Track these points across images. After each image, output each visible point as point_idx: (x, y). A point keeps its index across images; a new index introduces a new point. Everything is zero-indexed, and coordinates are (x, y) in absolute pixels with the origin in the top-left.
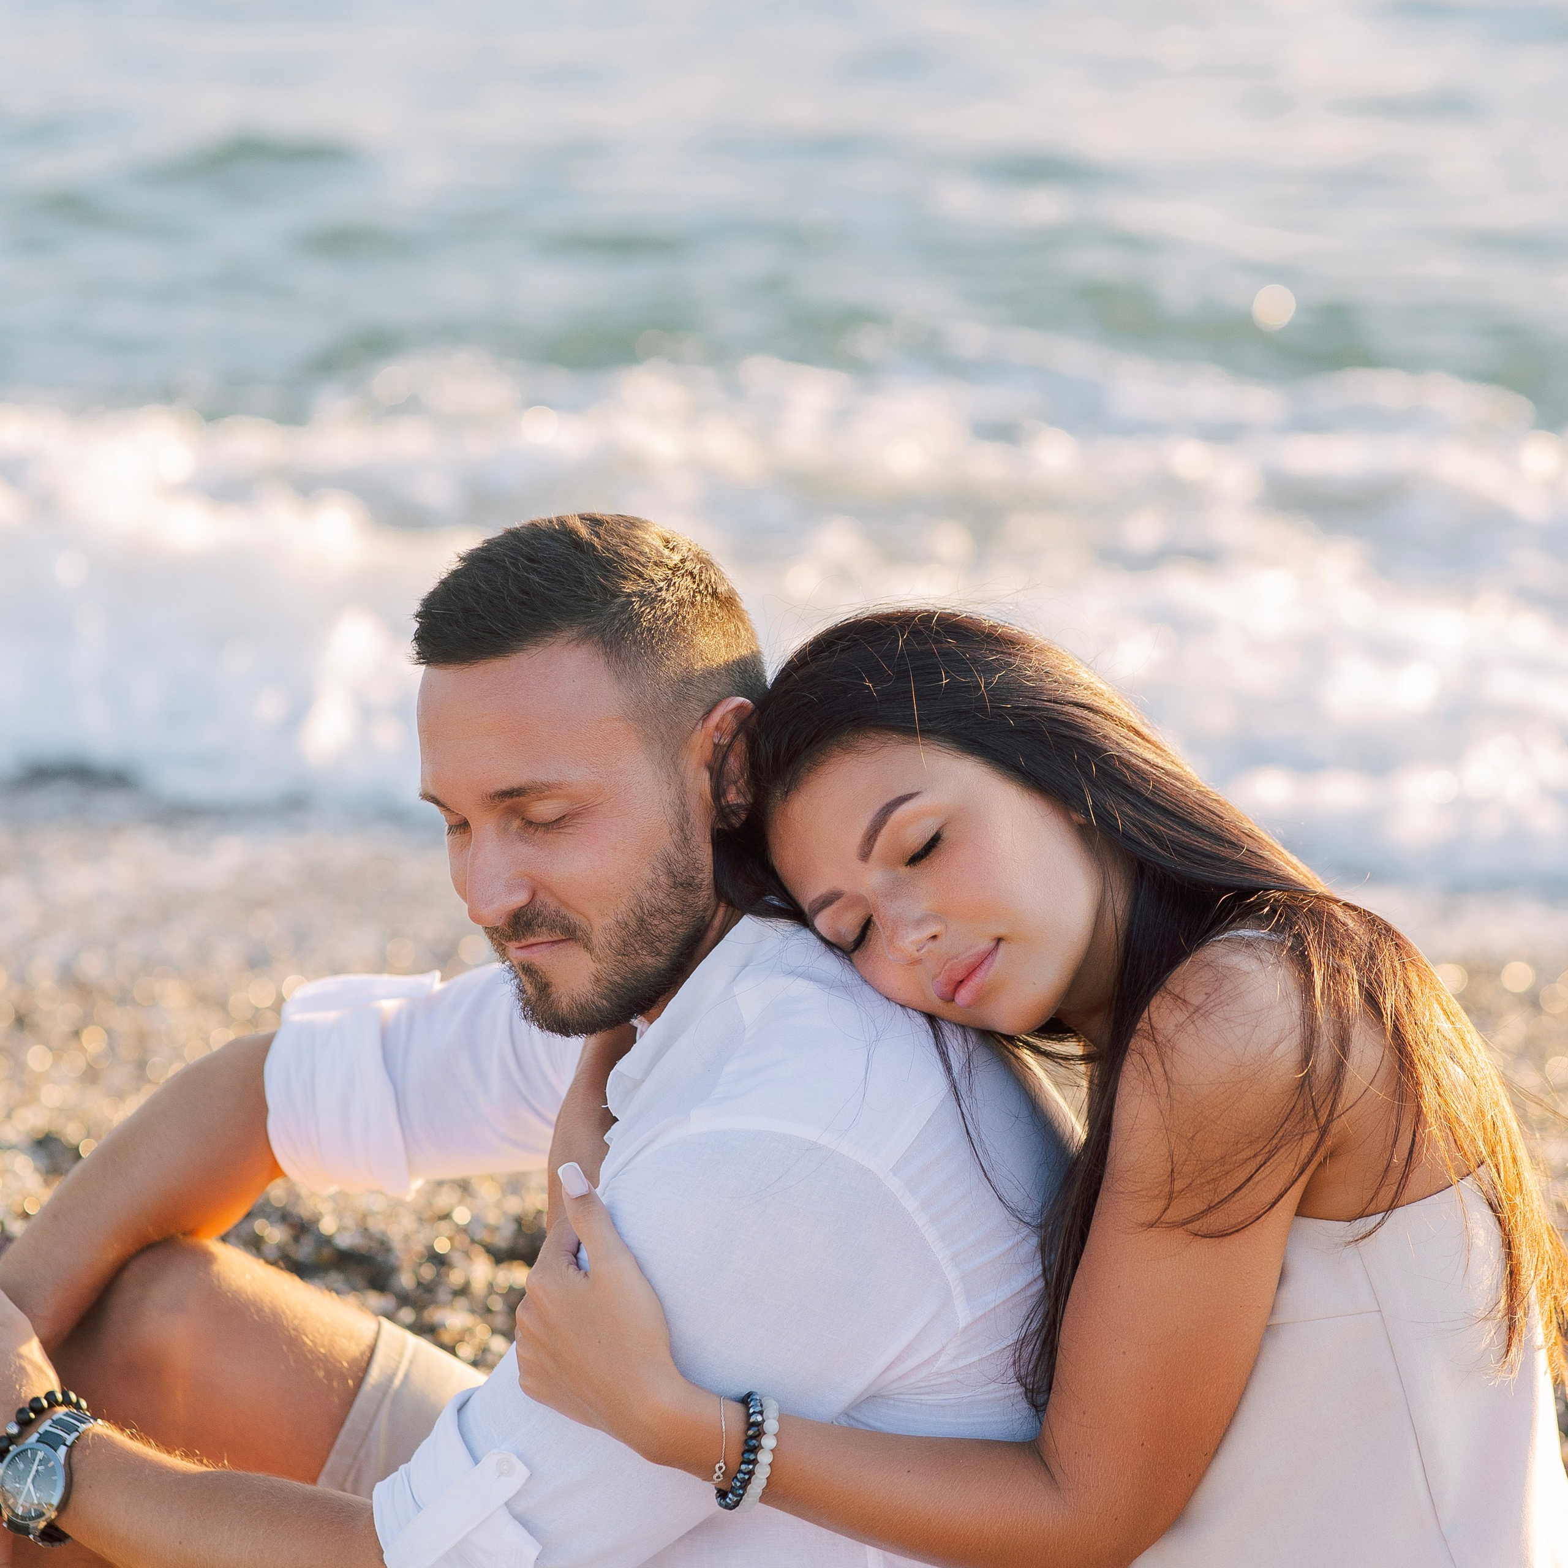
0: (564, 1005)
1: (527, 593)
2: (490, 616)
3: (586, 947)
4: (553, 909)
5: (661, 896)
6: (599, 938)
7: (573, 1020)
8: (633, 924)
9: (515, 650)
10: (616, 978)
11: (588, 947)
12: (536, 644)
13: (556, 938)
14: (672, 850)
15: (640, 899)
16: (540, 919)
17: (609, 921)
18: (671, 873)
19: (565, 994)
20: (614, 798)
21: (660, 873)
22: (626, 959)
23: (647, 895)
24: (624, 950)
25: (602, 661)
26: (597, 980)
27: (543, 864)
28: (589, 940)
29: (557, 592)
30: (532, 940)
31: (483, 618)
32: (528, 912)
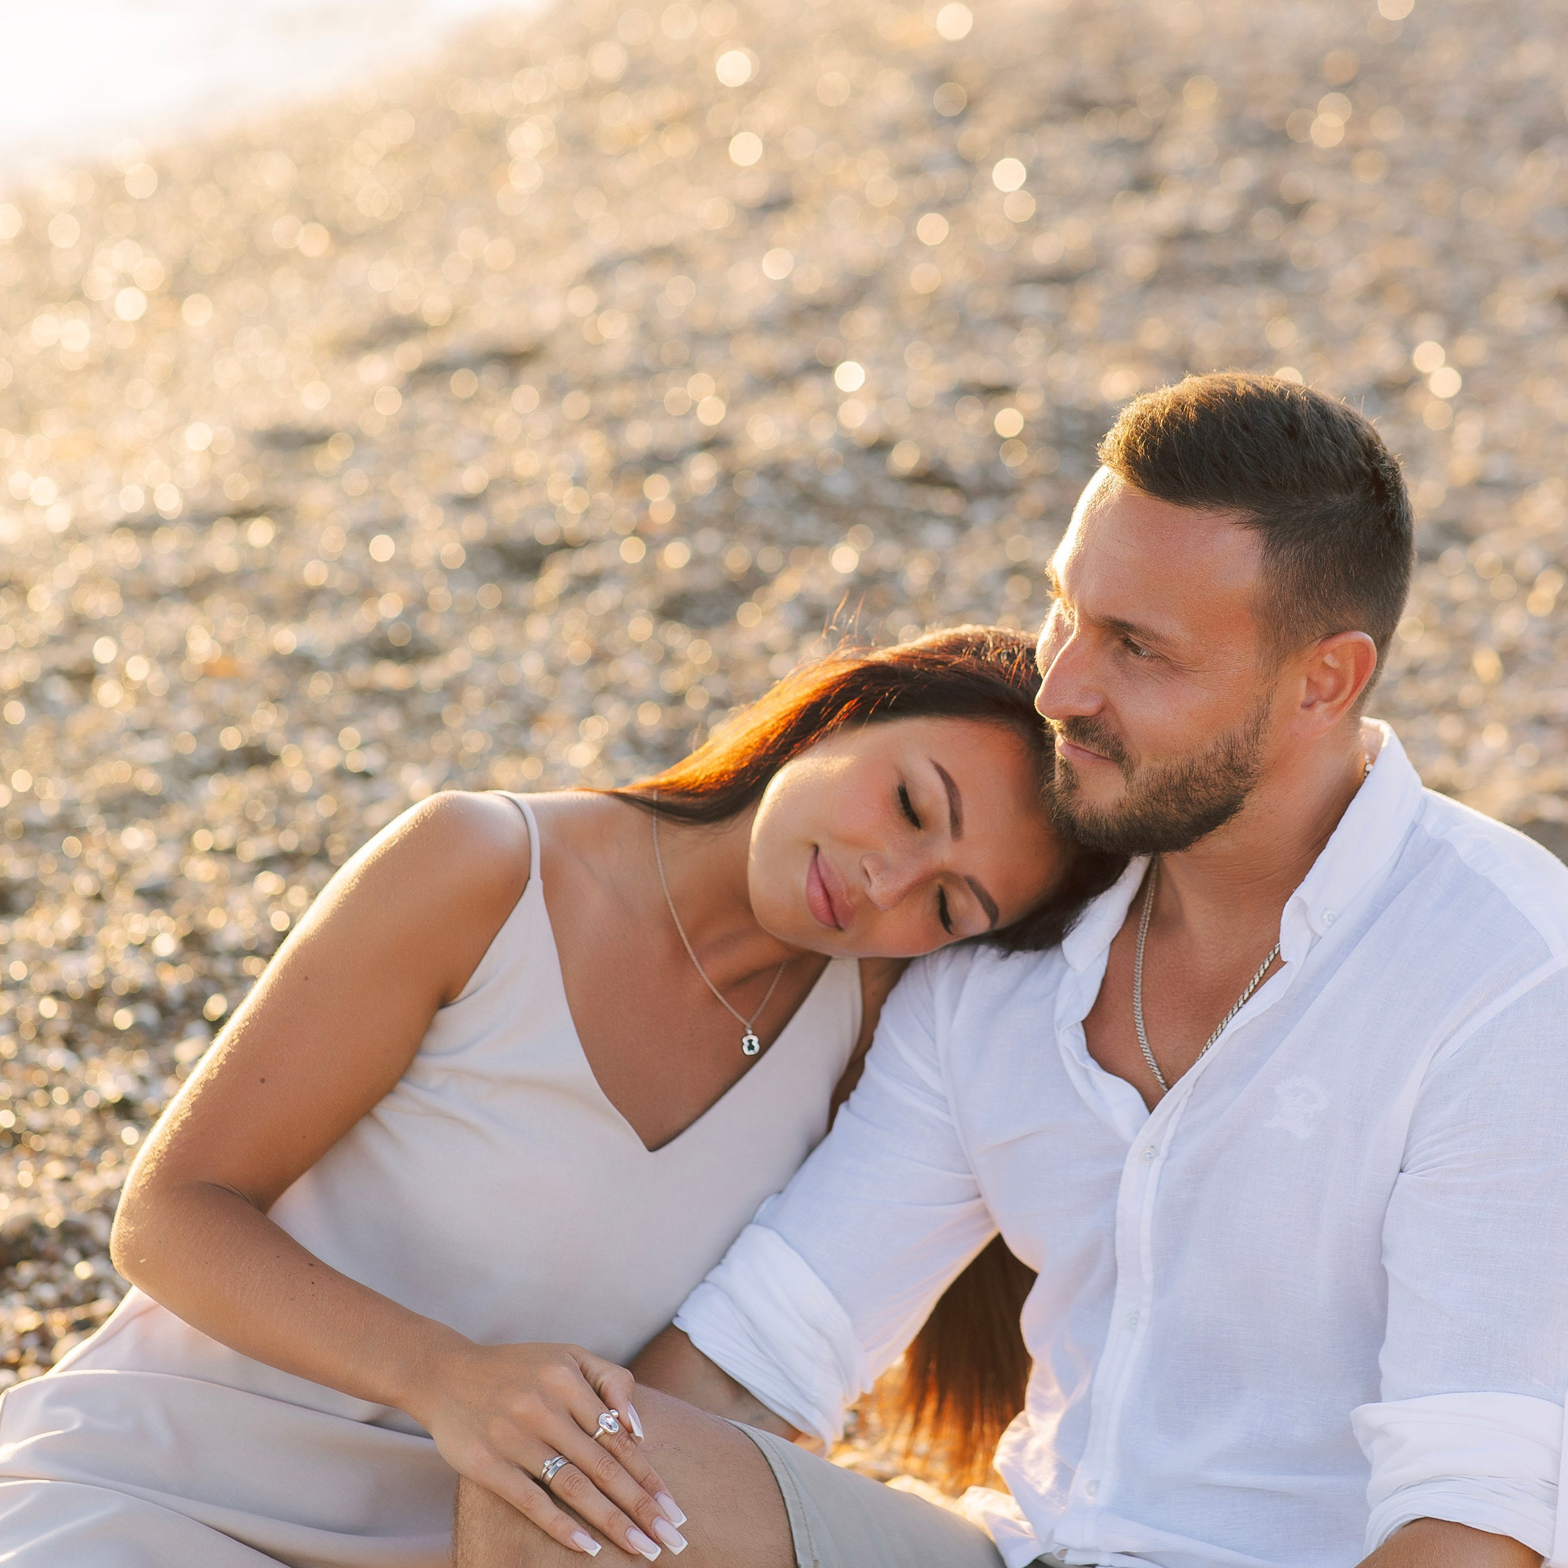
0: (1081, 811)
1: (1225, 458)
2: (1184, 462)
3: (1127, 775)
4: (1113, 733)
5: (1212, 769)
6: (1141, 773)
7: (1082, 826)
8: (1177, 780)
9: (1190, 504)
10: (1137, 812)
11: (1128, 773)
12: (1210, 509)
13: (1103, 754)
14: (1240, 735)
15: (1193, 762)
16: (1096, 734)
17: (1158, 766)
18: (1230, 755)
19: (1087, 802)
20: (1210, 673)
21: (1220, 751)
22: (1155, 803)
23: (1200, 763)
24: (1157, 795)
25: (1260, 551)
26: (1121, 806)
27: (1122, 692)
28: (1133, 770)
29: (1252, 471)
30: (1080, 745)
31: (1177, 461)
32: (1089, 723)
